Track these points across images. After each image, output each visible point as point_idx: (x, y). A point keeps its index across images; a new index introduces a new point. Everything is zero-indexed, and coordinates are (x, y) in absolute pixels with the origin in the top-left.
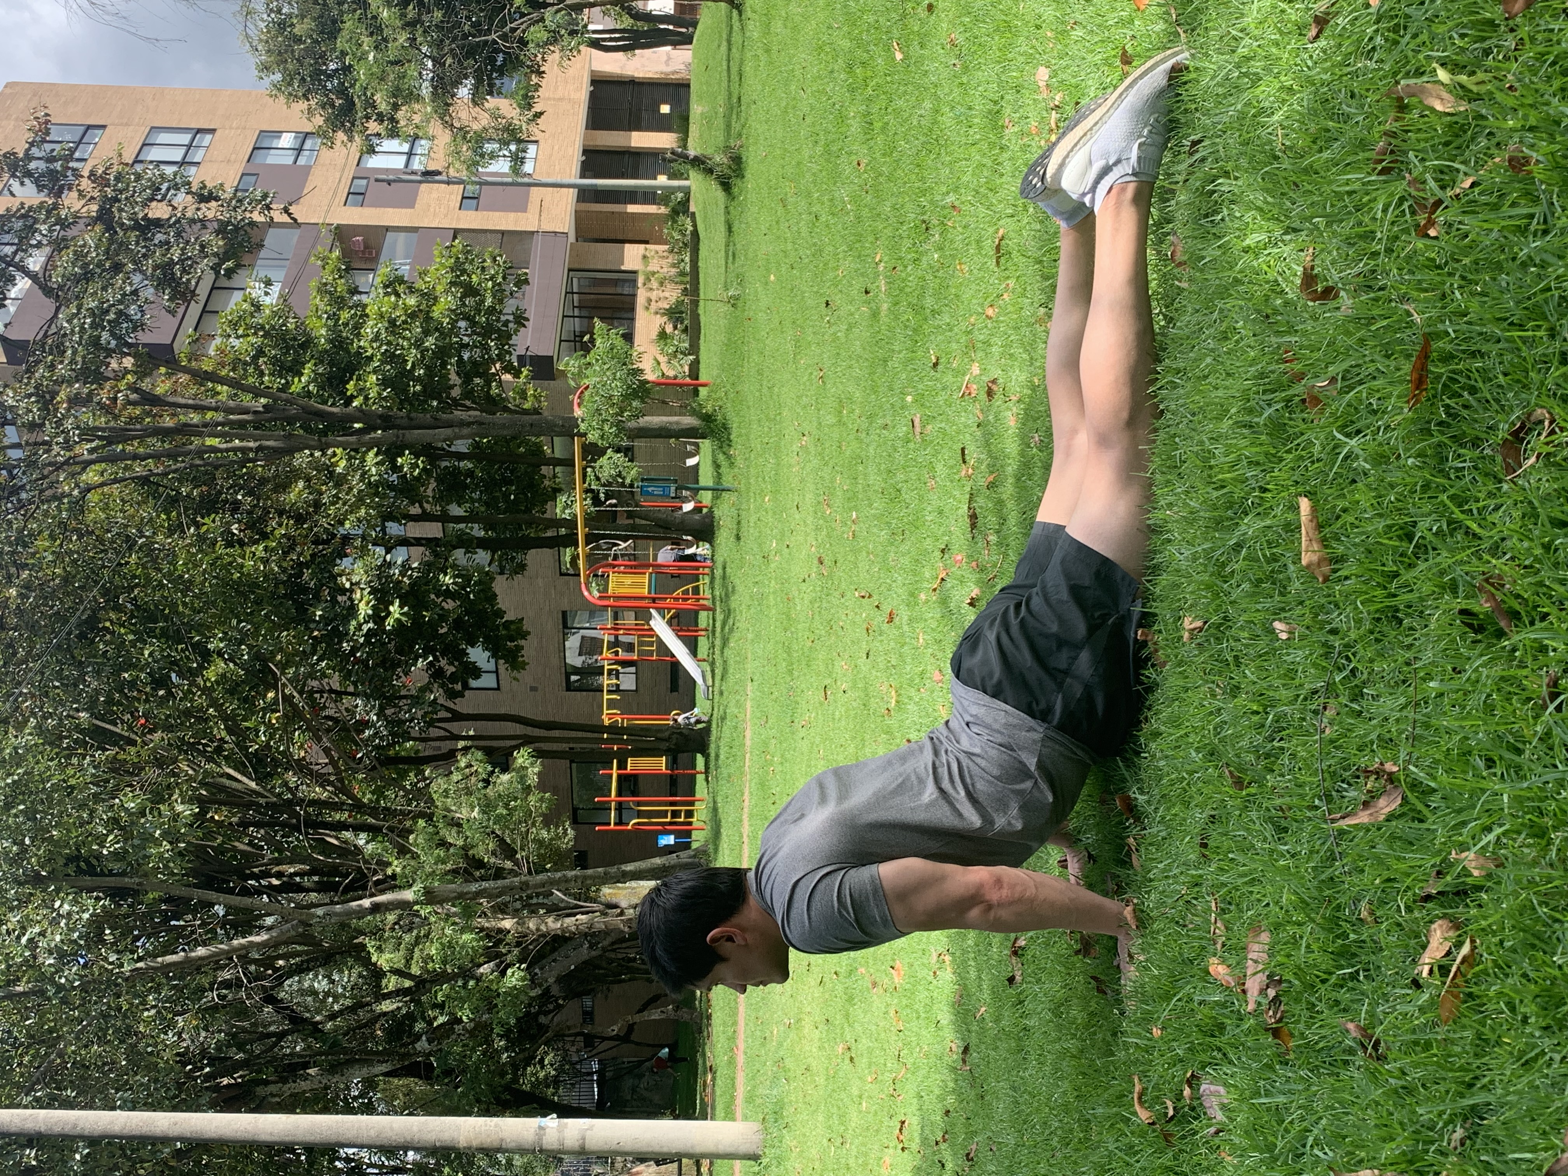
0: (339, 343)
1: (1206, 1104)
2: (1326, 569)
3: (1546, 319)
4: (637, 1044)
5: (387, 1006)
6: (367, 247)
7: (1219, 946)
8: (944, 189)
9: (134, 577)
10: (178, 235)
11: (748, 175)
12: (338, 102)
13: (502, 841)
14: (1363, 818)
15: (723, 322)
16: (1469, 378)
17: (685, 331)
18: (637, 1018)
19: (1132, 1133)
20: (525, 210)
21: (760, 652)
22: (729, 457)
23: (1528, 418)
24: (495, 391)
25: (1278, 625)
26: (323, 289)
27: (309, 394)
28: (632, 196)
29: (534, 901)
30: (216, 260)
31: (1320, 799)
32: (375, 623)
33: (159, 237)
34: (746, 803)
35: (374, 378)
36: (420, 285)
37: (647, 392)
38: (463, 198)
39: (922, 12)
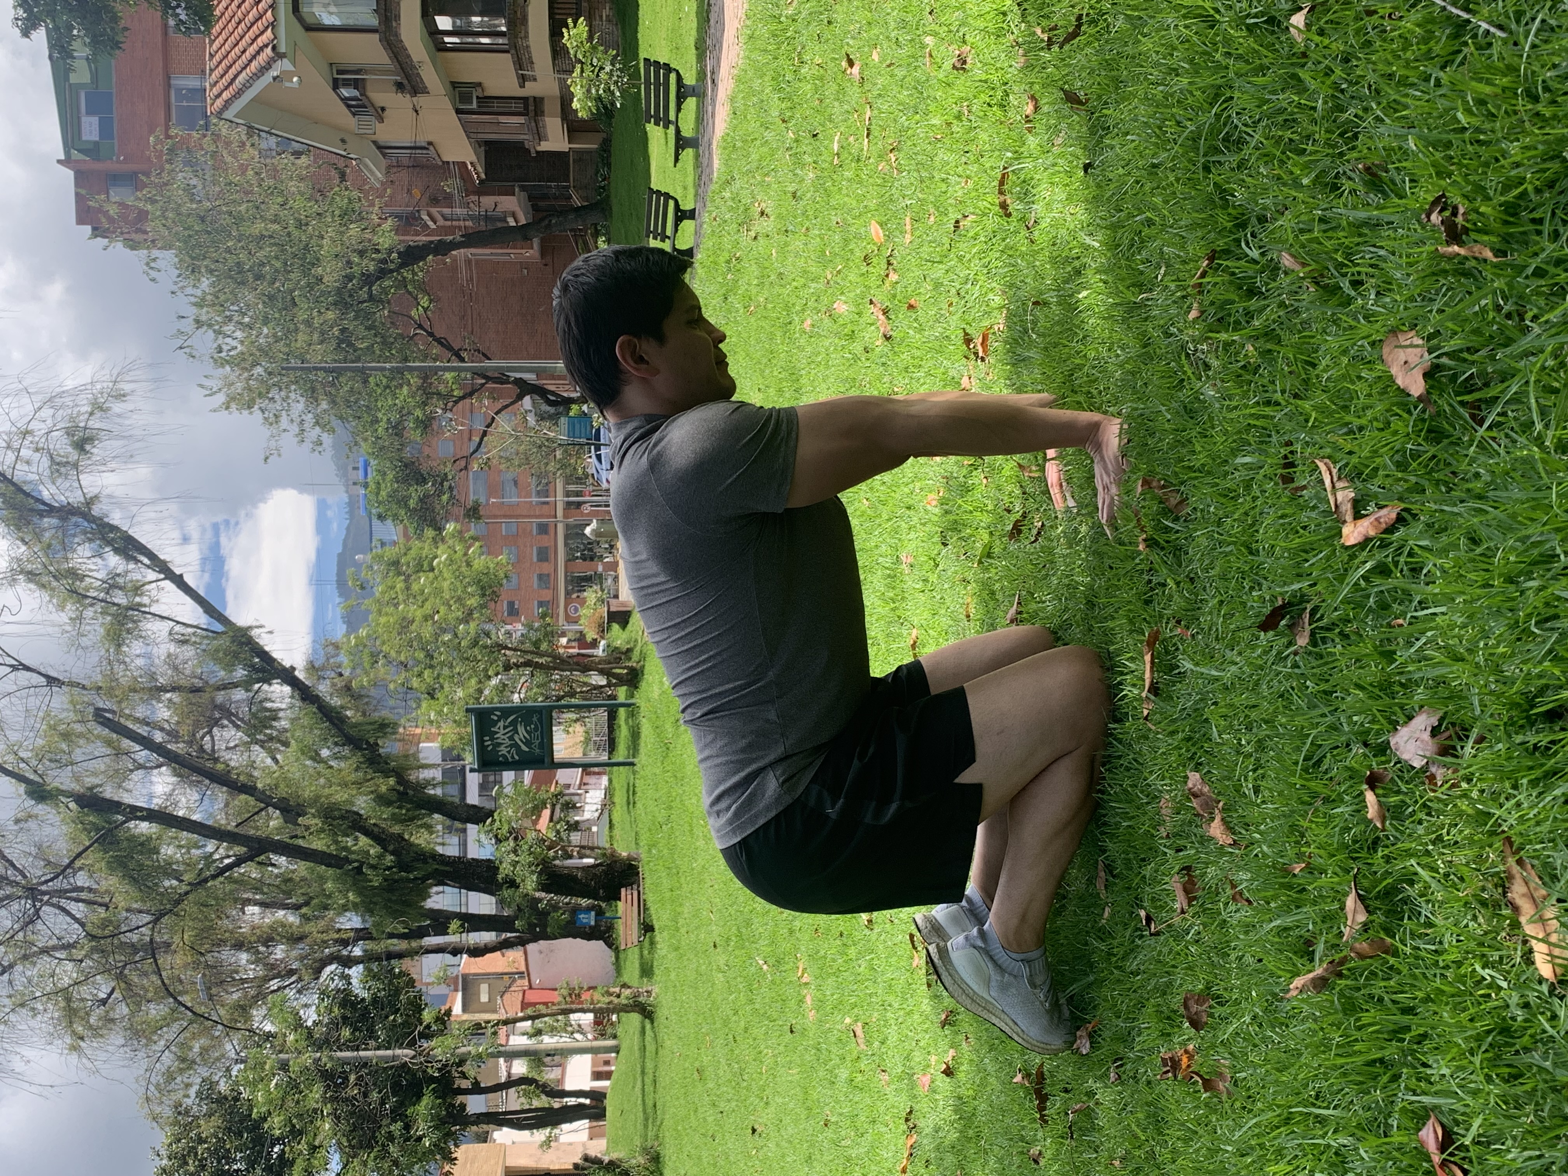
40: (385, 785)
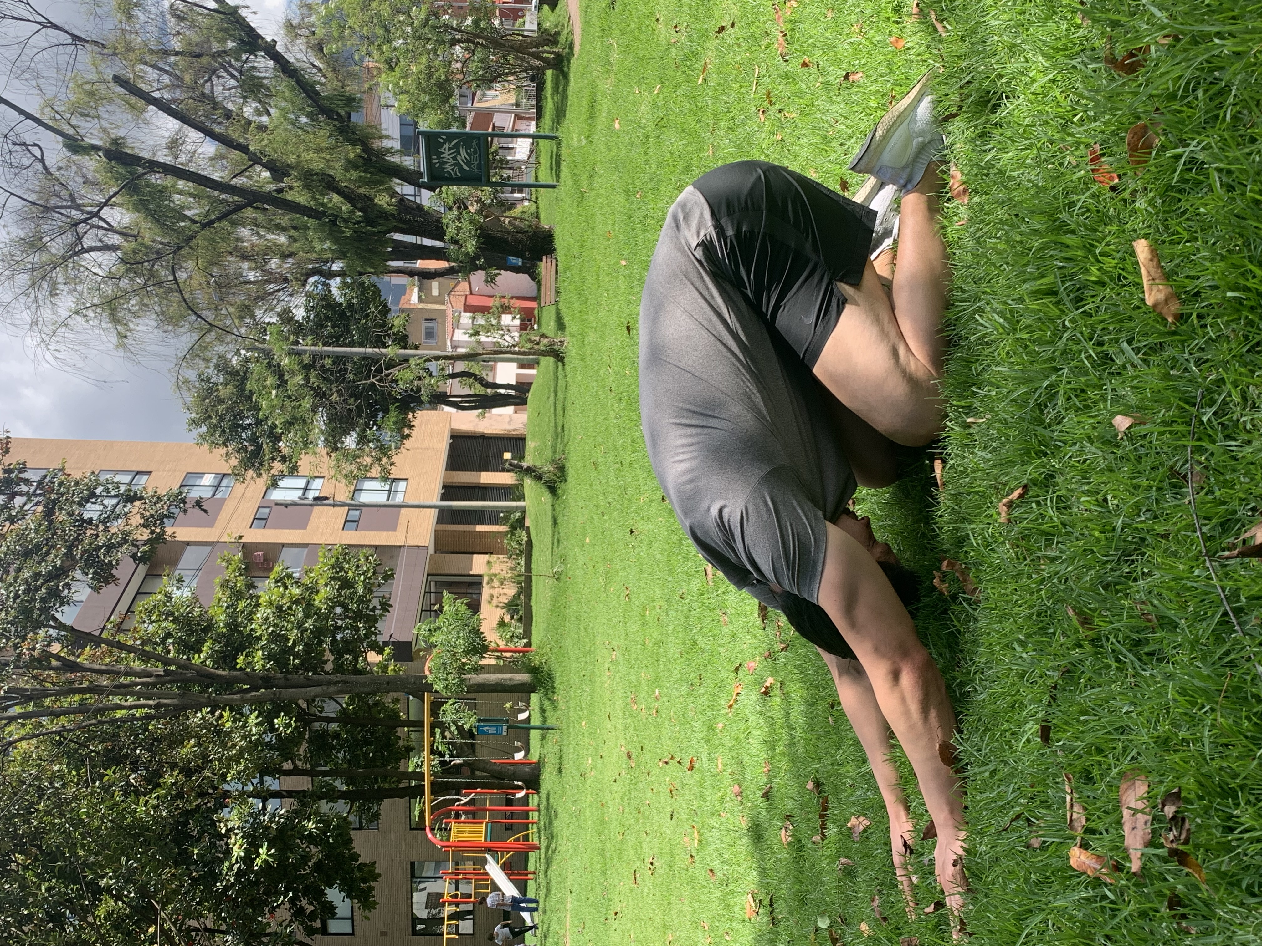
0: (233, 626)
6: (265, 560)
11: (570, 480)
12: (250, 448)
15: (549, 597)
17: (520, 620)
20: (394, 529)
22: (553, 701)
24: (361, 665)
26: (224, 585)
28: (480, 516)
32: (245, 864)
35: (260, 653)
36: (305, 580)
37: (485, 649)
38: (346, 520)
40: (353, 151)
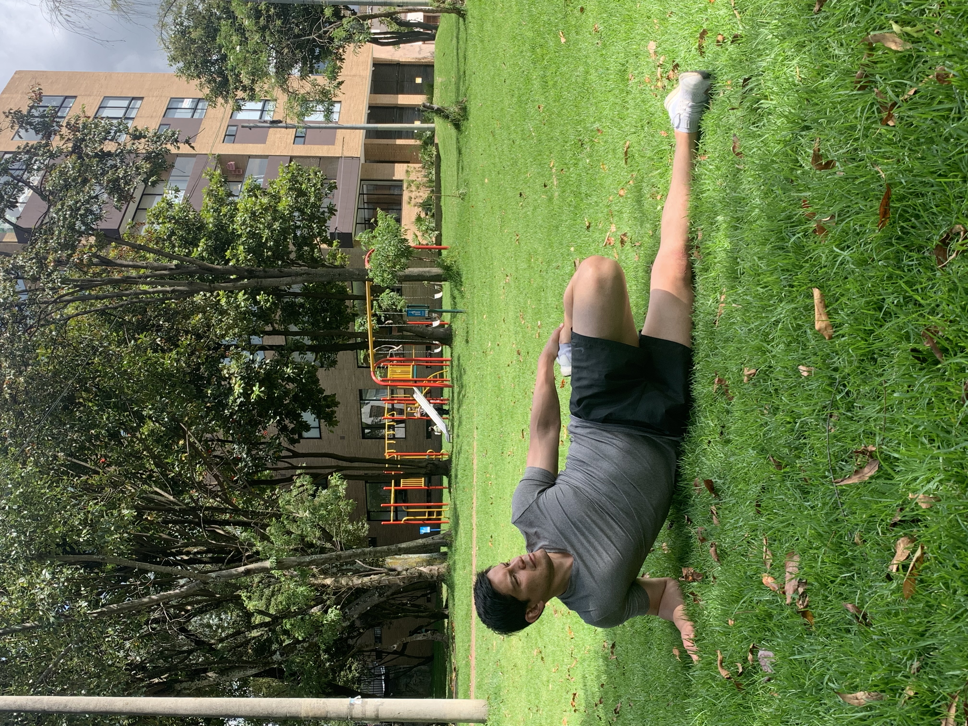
0: (221, 227)
1: (762, 664)
2: (830, 331)
3: (961, 171)
4: (409, 657)
5: (255, 633)
6: (237, 168)
7: (768, 567)
8: (592, 120)
9: (97, 371)
10: (122, 161)
11: (471, 118)
12: (218, 79)
13: (323, 530)
14: (855, 480)
15: (456, 210)
16: (915, 209)
17: (433, 216)
18: (409, 639)
19: (717, 685)
20: (333, 144)
21: (482, 411)
22: (461, 292)
23: (951, 232)
24: (316, 254)
25: (801, 368)
26: (210, 193)
27: (203, 258)
28: (399, 134)
29: (345, 567)
30: (145, 176)
31: (829, 471)
32: (244, 398)
33: (110, 163)
34: (475, 505)
35: (241, 247)
36: (270, 190)
37: (410, 253)
38: (296, 137)
39: (577, 13)
